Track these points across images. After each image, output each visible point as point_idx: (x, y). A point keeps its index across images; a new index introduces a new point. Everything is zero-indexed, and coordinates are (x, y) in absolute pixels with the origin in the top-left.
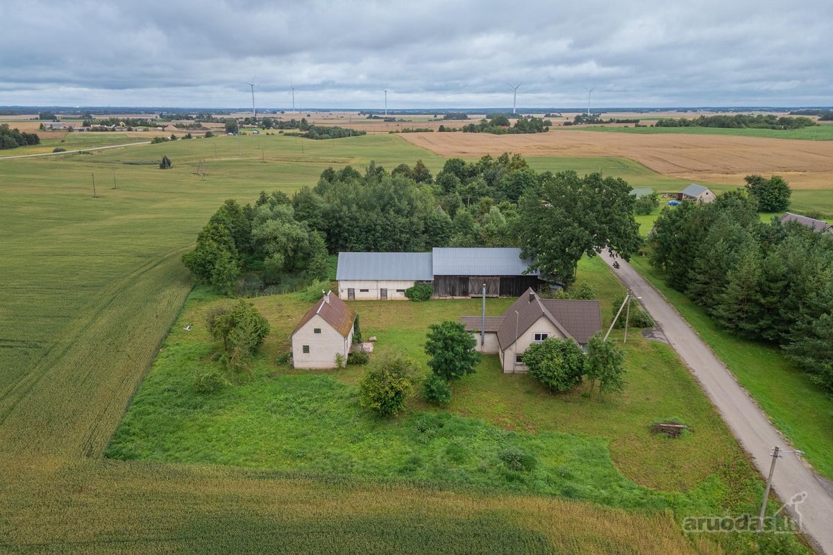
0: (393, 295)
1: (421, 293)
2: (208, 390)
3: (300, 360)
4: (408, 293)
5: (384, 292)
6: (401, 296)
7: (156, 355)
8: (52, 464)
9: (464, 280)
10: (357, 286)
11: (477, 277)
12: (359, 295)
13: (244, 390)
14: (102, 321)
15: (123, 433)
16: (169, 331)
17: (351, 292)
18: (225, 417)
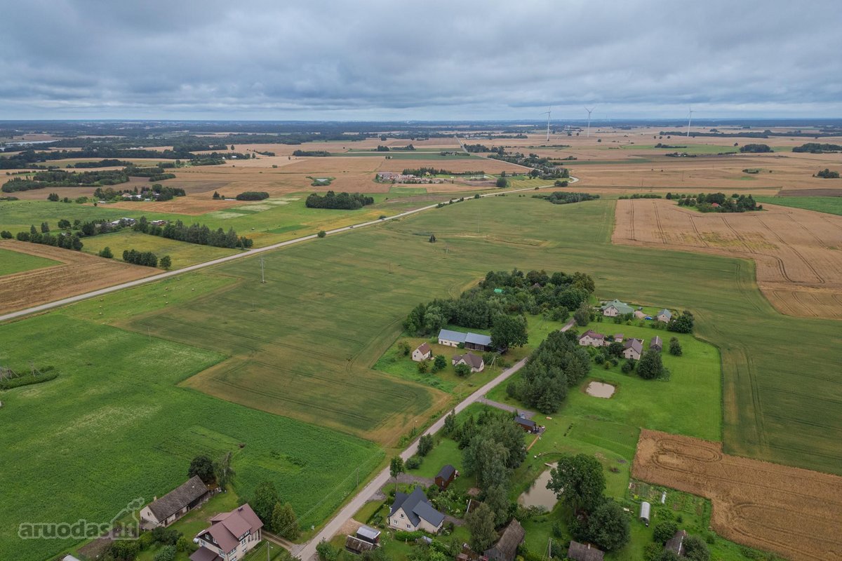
0: (453, 345)
1: (462, 346)
2: (393, 361)
3: (414, 359)
4: (458, 345)
5: (451, 344)
6: (456, 346)
7: (386, 351)
8: (363, 368)
9: (474, 344)
10: (444, 341)
11: (478, 345)
12: (444, 343)
13: (400, 362)
14: (377, 339)
15: (375, 365)
16: (392, 345)
17: (442, 342)
18: (394, 367)
